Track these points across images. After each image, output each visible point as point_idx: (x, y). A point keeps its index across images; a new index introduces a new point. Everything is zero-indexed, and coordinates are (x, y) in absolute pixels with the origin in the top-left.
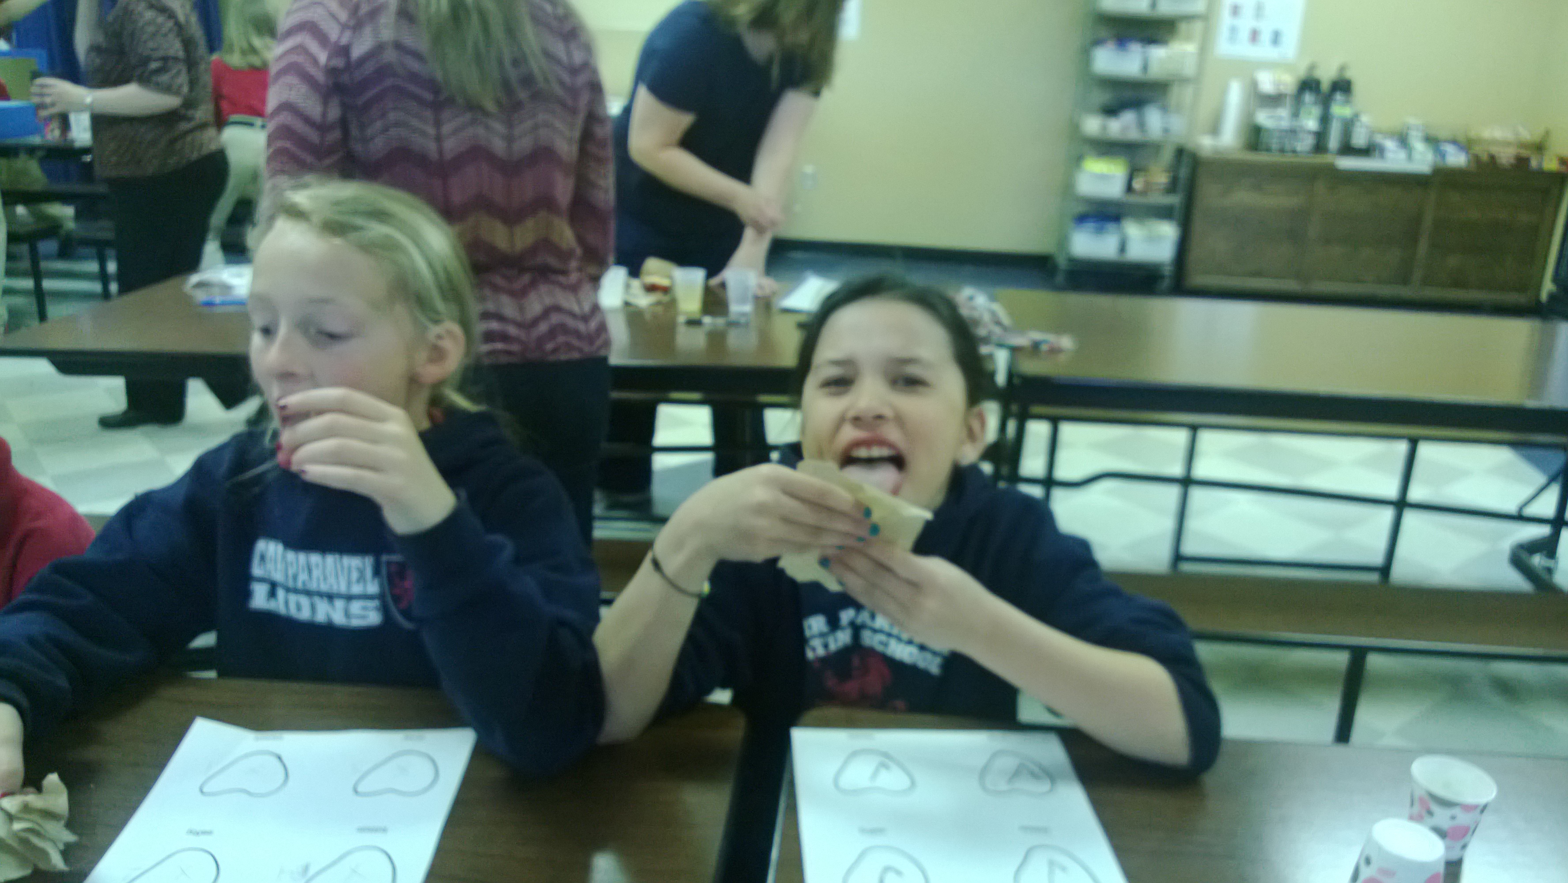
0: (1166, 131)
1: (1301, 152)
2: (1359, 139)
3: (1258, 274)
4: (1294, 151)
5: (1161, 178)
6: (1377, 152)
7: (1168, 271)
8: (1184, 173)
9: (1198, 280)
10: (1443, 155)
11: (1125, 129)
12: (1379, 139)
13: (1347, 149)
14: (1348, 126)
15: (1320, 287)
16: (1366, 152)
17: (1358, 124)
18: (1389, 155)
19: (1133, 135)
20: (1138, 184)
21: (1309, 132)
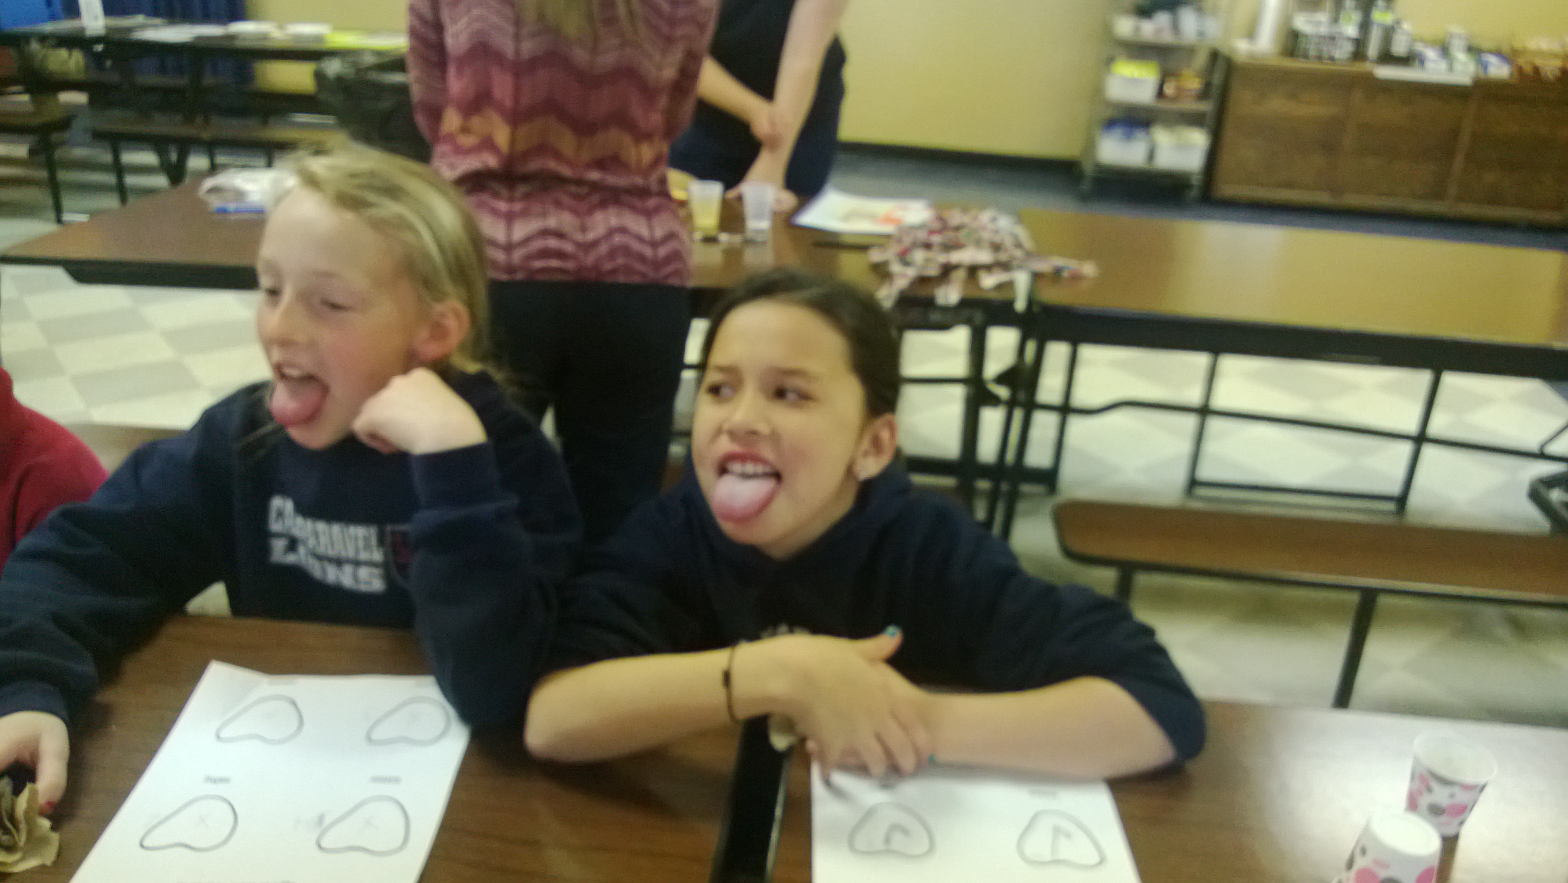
0: (1201, 34)
1: (1339, 59)
2: (1399, 48)
3: (1289, 185)
4: (1332, 59)
5: (1194, 84)
6: (1417, 61)
7: (1196, 181)
8: (1217, 79)
9: (1227, 189)
10: (1485, 66)
11: (1159, 31)
12: (1419, 47)
13: (1387, 57)
14: (1389, 33)
15: (1352, 200)
16: (1406, 61)
17: (1399, 31)
18: (1429, 65)
19: (1167, 38)
20: (1169, 90)
21: (1349, 39)
